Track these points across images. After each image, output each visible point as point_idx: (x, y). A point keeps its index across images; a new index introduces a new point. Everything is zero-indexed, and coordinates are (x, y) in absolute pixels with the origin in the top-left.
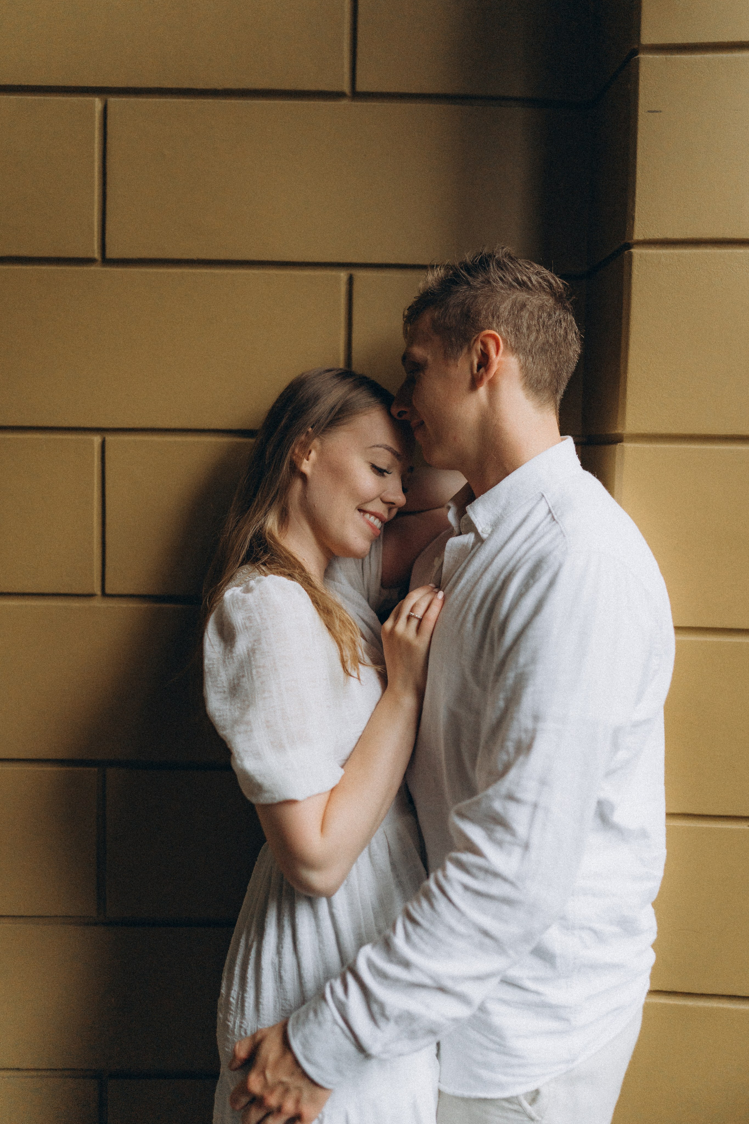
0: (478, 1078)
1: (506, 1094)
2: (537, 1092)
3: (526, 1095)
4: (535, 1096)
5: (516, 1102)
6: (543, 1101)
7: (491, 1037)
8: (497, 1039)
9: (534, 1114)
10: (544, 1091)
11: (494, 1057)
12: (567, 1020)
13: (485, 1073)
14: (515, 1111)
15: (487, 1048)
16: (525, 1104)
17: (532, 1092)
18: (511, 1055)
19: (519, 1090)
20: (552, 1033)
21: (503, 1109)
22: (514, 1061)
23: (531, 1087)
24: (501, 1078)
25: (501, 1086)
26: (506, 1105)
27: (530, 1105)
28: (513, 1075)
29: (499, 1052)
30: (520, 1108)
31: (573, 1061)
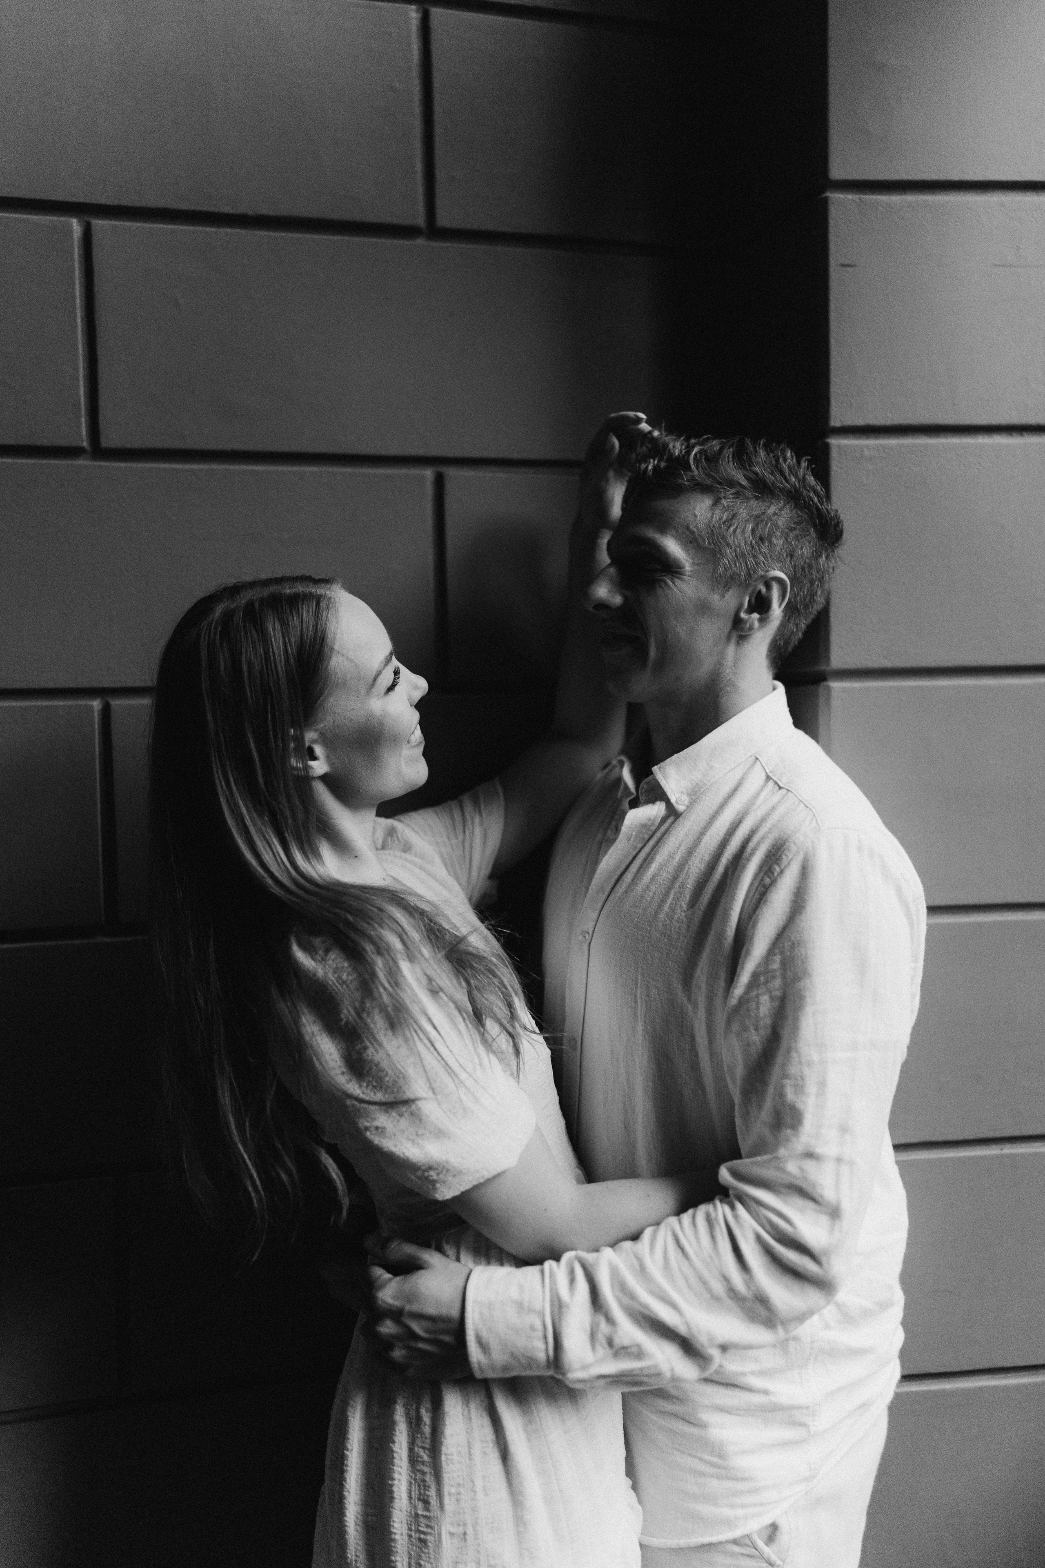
0: (695, 1517)
1: (737, 1533)
2: (774, 1527)
3: (759, 1532)
4: (772, 1532)
5: (749, 1542)
6: (783, 1538)
7: (706, 1457)
8: (715, 1460)
9: (774, 1558)
10: (783, 1523)
11: (714, 1485)
12: (802, 1425)
13: (705, 1509)
14: (750, 1556)
15: (703, 1475)
16: (761, 1544)
17: (766, 1527)
18: (737, 1479)
19: (754, 1525)
20: (785, 1444)
21: (732, 1555)
22: (740, 1486)
23: (767, 1520)
24: (727, 1512)
25: (728, 1523)
26: (736, 1549)
27: (767, 1544)
28: (743, 1506)
29: (719, 1477)
30: (755, 1550)
31: (814, 1477)
